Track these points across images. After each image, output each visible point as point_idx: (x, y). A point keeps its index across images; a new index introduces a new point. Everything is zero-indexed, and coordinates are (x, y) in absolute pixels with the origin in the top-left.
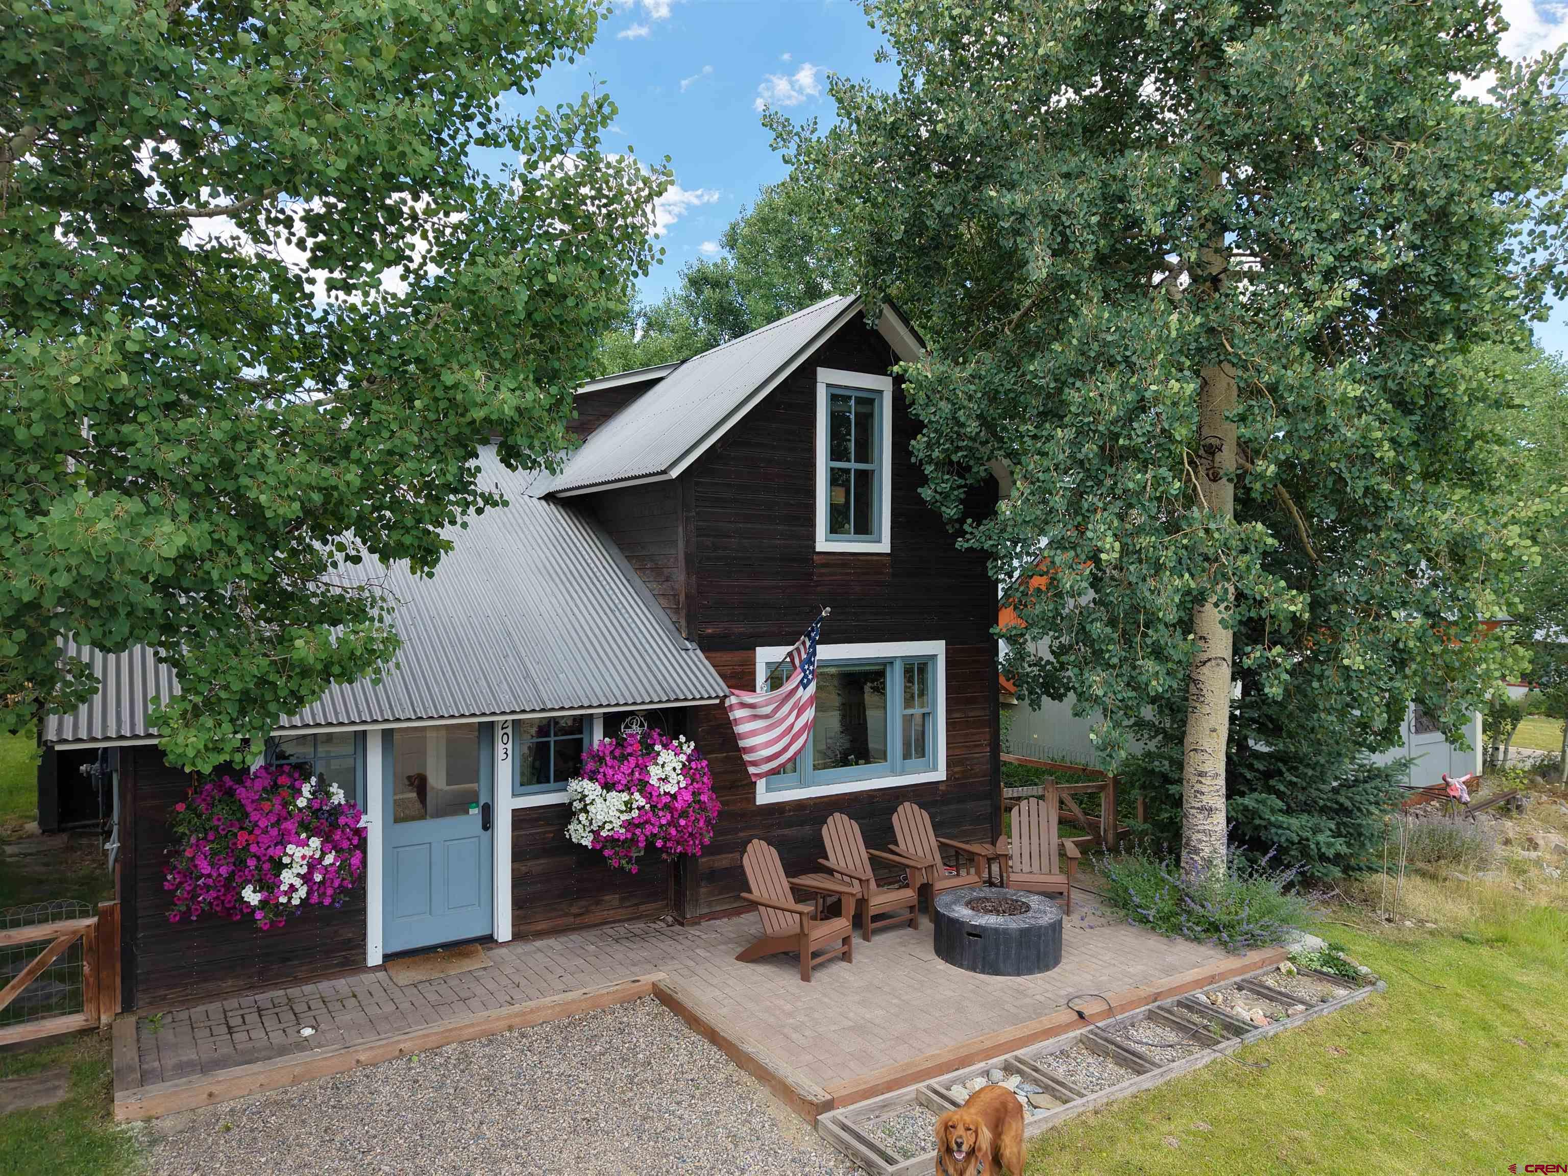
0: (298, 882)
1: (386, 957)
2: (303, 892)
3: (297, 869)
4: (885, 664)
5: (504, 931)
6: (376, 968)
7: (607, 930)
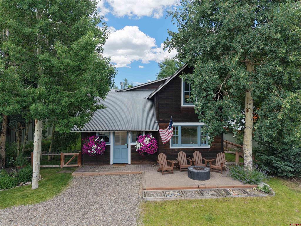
0: (94, 150)
1: (113, 164)
2: (95, 152)
3: (94, 149)
4: (197, 126)
5: (130, 163)
6: (112, 165)
7: (145, 165)
